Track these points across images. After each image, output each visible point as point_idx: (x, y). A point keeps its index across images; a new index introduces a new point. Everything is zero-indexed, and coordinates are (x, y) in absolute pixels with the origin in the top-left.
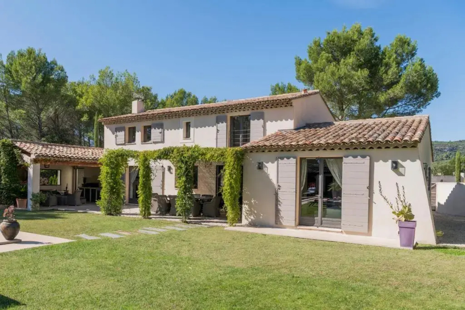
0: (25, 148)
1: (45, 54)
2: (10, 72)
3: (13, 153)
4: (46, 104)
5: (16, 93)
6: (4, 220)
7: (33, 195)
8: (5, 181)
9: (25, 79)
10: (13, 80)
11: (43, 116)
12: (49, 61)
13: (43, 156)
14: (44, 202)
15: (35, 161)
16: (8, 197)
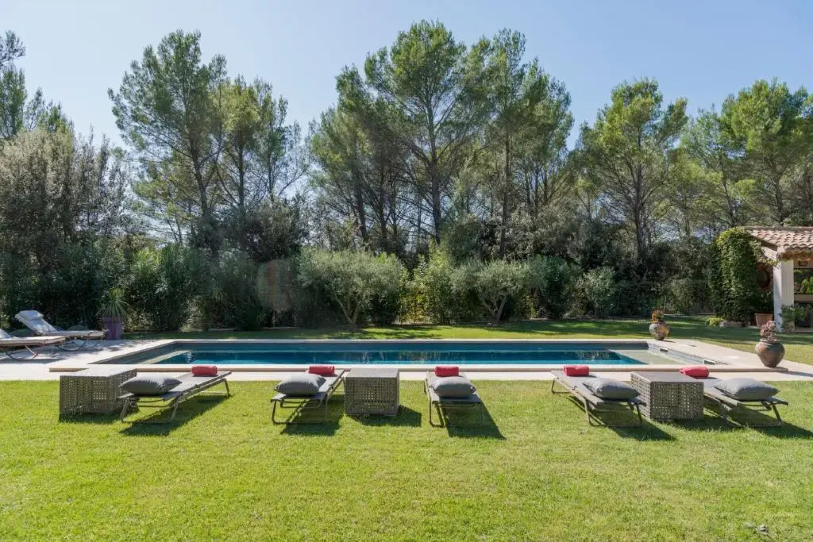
0: (767, 239)
1: (785, 84)
2: (728, 127)
3: (749, 246)
4: (788, 163)
5: (738, 156)
6: (761, 340)
7: (784, 309)
8: (736, 287)
9: (753, 131)
10: (734, 137)
11: (784, 182)
12: (792, 92)
13: (798, 248)
14: (803, 319)
15: (785, 257)
16: (741, 311)
